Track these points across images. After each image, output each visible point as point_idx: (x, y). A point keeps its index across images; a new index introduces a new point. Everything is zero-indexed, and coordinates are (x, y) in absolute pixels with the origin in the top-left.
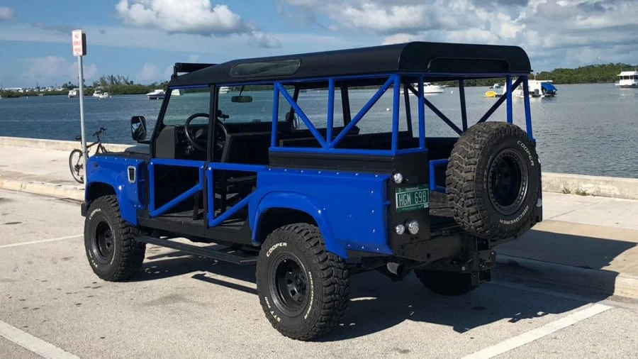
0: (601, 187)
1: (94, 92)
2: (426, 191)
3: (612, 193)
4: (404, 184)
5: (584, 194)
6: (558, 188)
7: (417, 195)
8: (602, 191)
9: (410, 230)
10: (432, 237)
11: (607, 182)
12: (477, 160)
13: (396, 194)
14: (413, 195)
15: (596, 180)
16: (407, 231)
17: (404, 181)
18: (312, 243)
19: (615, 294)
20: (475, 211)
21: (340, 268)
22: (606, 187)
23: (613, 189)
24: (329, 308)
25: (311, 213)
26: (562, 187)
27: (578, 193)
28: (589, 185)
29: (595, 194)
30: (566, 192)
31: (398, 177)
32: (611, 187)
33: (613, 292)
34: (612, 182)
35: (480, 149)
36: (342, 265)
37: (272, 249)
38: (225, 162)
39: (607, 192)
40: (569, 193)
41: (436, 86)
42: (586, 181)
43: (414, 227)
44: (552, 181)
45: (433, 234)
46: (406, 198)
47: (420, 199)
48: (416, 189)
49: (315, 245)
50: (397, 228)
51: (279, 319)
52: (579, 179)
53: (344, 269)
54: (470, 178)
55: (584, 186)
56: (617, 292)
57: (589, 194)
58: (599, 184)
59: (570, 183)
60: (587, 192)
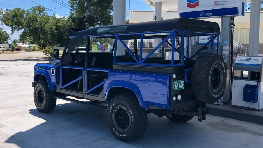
2: (184, 82)
4: (176, 79)
7: (180, 84)
13: (173, 83)
16: (177, 99)
25: (133, 90)
31: (174, 76)
43: (179, 97)
46: (176, 85)
47: (181, 86)
48: (179, 81)
50: (173, 98)
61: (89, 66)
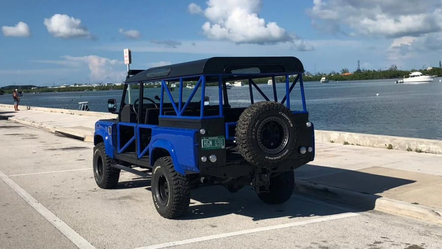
0: (431, 146)
1: (187, 85)
2: (223, 139)
3: (437, 151)
4: (207, 135)
5: (420, 151)
6: (405, 147)
7: (217, 141)
8: (431, 150)
9: (211, 160)
10: (227, 165)
11: (434, 143)
12: (248, 122)
13: (202, 140)
14: (213, 141)
15: (427, 142)
16: (208, 160)
17: (206, 133)
18: (170, 166)
19: (375, 209)
20: (247, 151)
21: (184, 180)
22: (434, 147)
23: (438, 149)
24: (177, 201)
25: (169, 151)
26: (407, 147)
27: (417, 151)
28: (423, 145)
29: (427, 152)
30: (409, 150)
31: (202, 131)
32: (437, 147)
33: (374, 207)
34: (437, 143)
35: (251, 116)
36: (185, 179)
37: (156, 170)
38: (146, 124)
39: (434, 150)
40: (411, 150)
41: (427, 77)
42: (421, 143)
43: (213, 159)
44: (401, 142)
45: (228, 163)
46: (209, 142)
47: (218, 144)
48: (213, 138)
49: (172, 167)
50: (202, 158)
51: (159, 207)
52: (417, 141)
53: (187, 181)
54: (244, 132)
55: (420, 146)
56: (376, 208)
57: (423, 152)
58: (429, 145)
59: (412, 144)
60: (422, 150)
61: (142, 122)
